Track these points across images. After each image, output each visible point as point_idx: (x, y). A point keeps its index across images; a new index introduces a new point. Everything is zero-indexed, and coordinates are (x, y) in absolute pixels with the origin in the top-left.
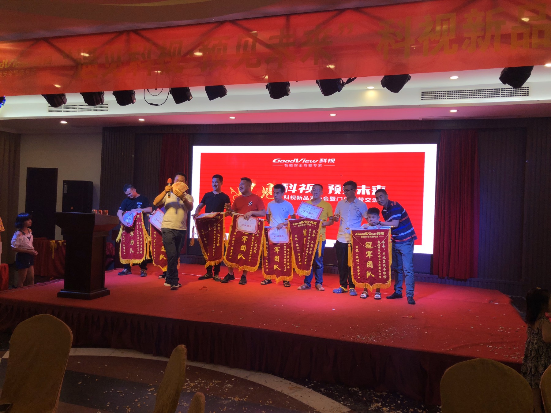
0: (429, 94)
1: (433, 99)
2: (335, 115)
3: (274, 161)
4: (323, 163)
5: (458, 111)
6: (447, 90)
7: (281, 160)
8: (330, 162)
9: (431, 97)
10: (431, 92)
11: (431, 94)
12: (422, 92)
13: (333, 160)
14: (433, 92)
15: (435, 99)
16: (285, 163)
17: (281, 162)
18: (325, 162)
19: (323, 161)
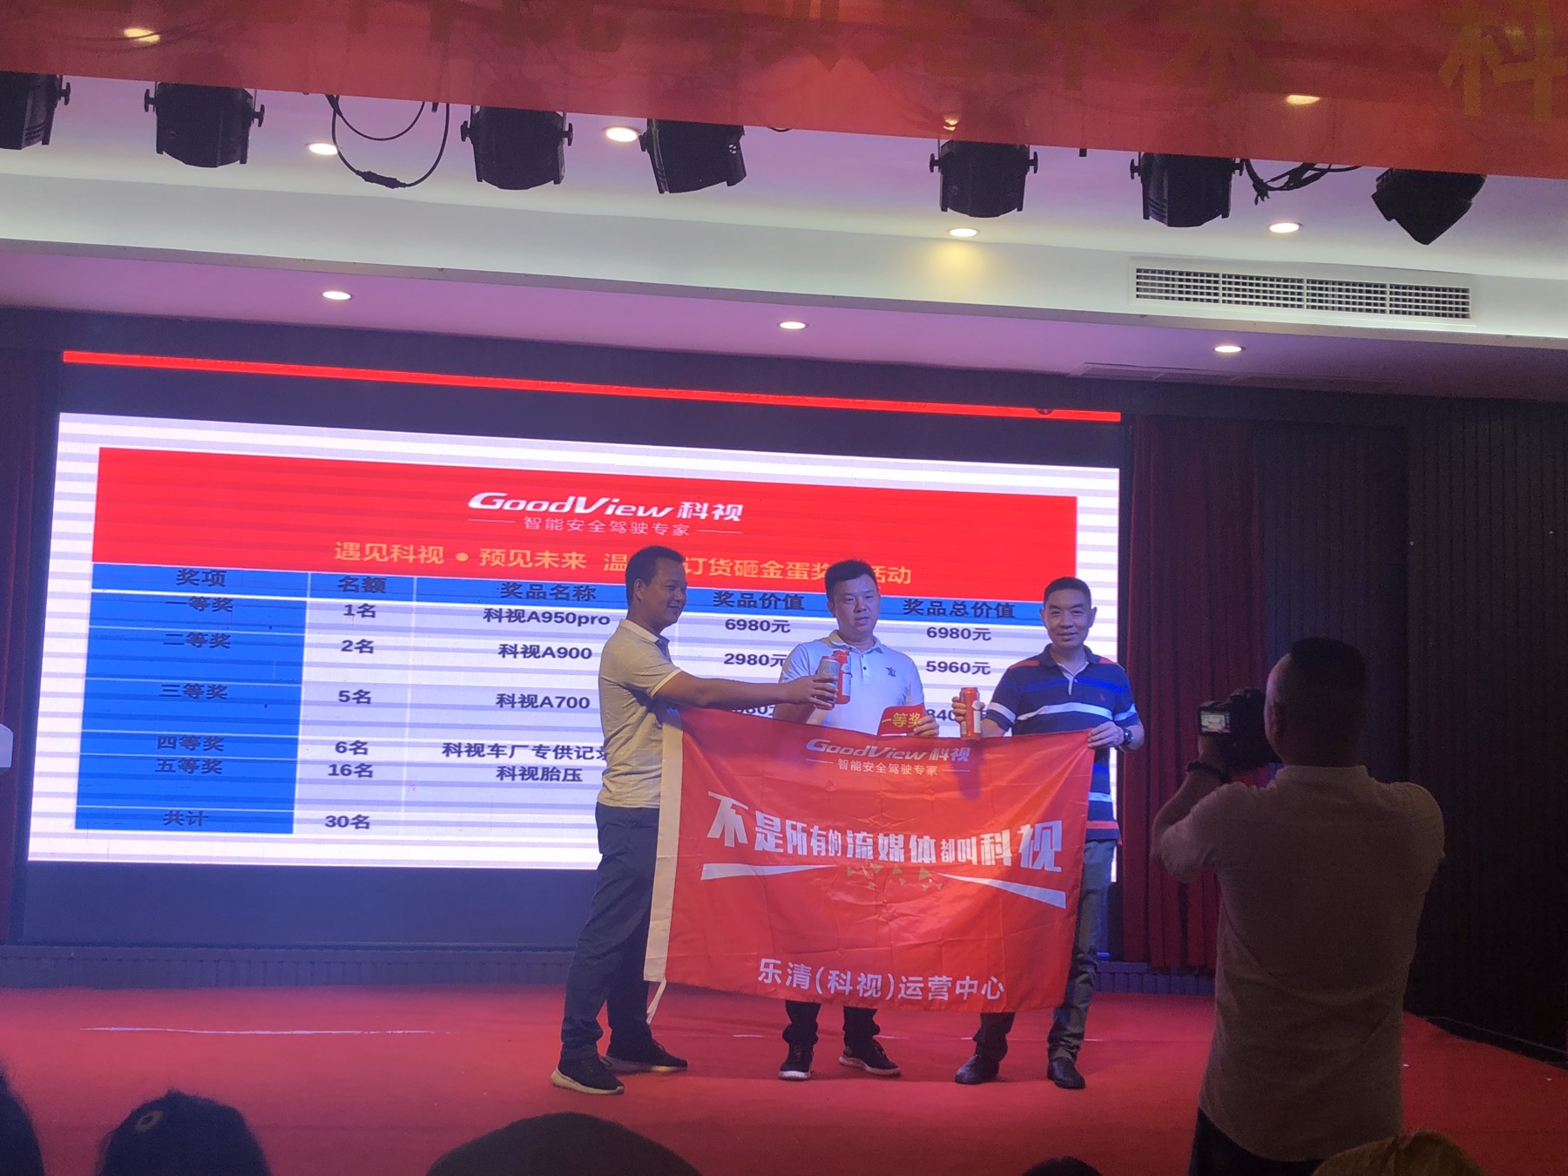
0: (1160, 279)
2: (800, 326)
3: (475, 503)
5: (1243, 348)
6: (1221, 272)
7: (506, 499)
9: (1167, 291)
10: (1167, 273)
11: (1167, 279)
12: (1139, 271)
14: (1174, 273)
15: (1180, 299)
17: (507, 506)
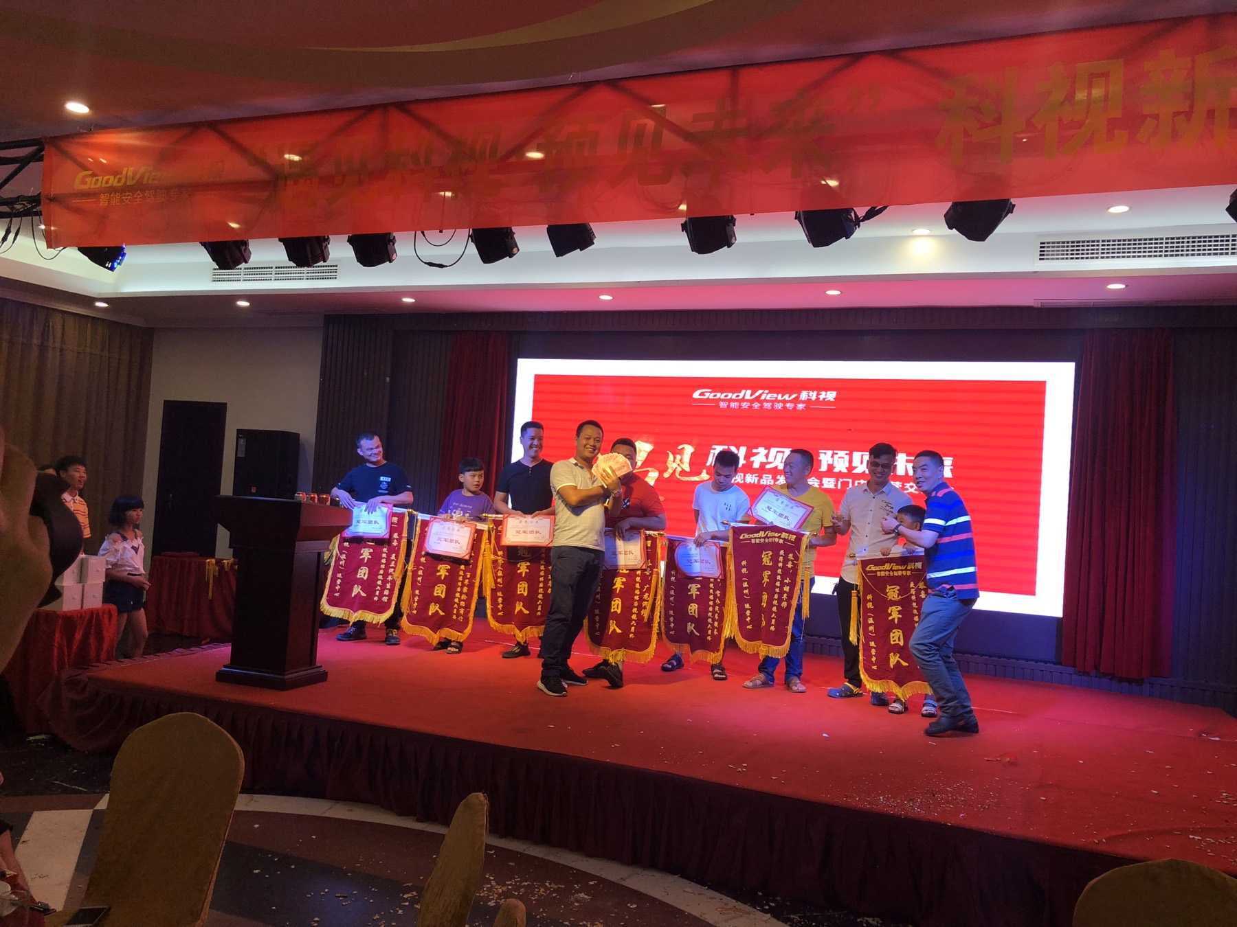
1: (1067, 258)
2: (837, 293)
3: (696, 395)
4: (809, 401)
5: (1126, 286)
6: (1101, 239)
7: (711, 392)
8: (824, 399)
9: (1063, 254)
10: (1063, 243)
11: (1064, 247)
12: (1041, 243)
13: (831, 396)
14: (1068, 242)
15: (1072, 258)
16: (720, 400)
17: (711, 397)
18: (814, 398)
19: (809, 396)
